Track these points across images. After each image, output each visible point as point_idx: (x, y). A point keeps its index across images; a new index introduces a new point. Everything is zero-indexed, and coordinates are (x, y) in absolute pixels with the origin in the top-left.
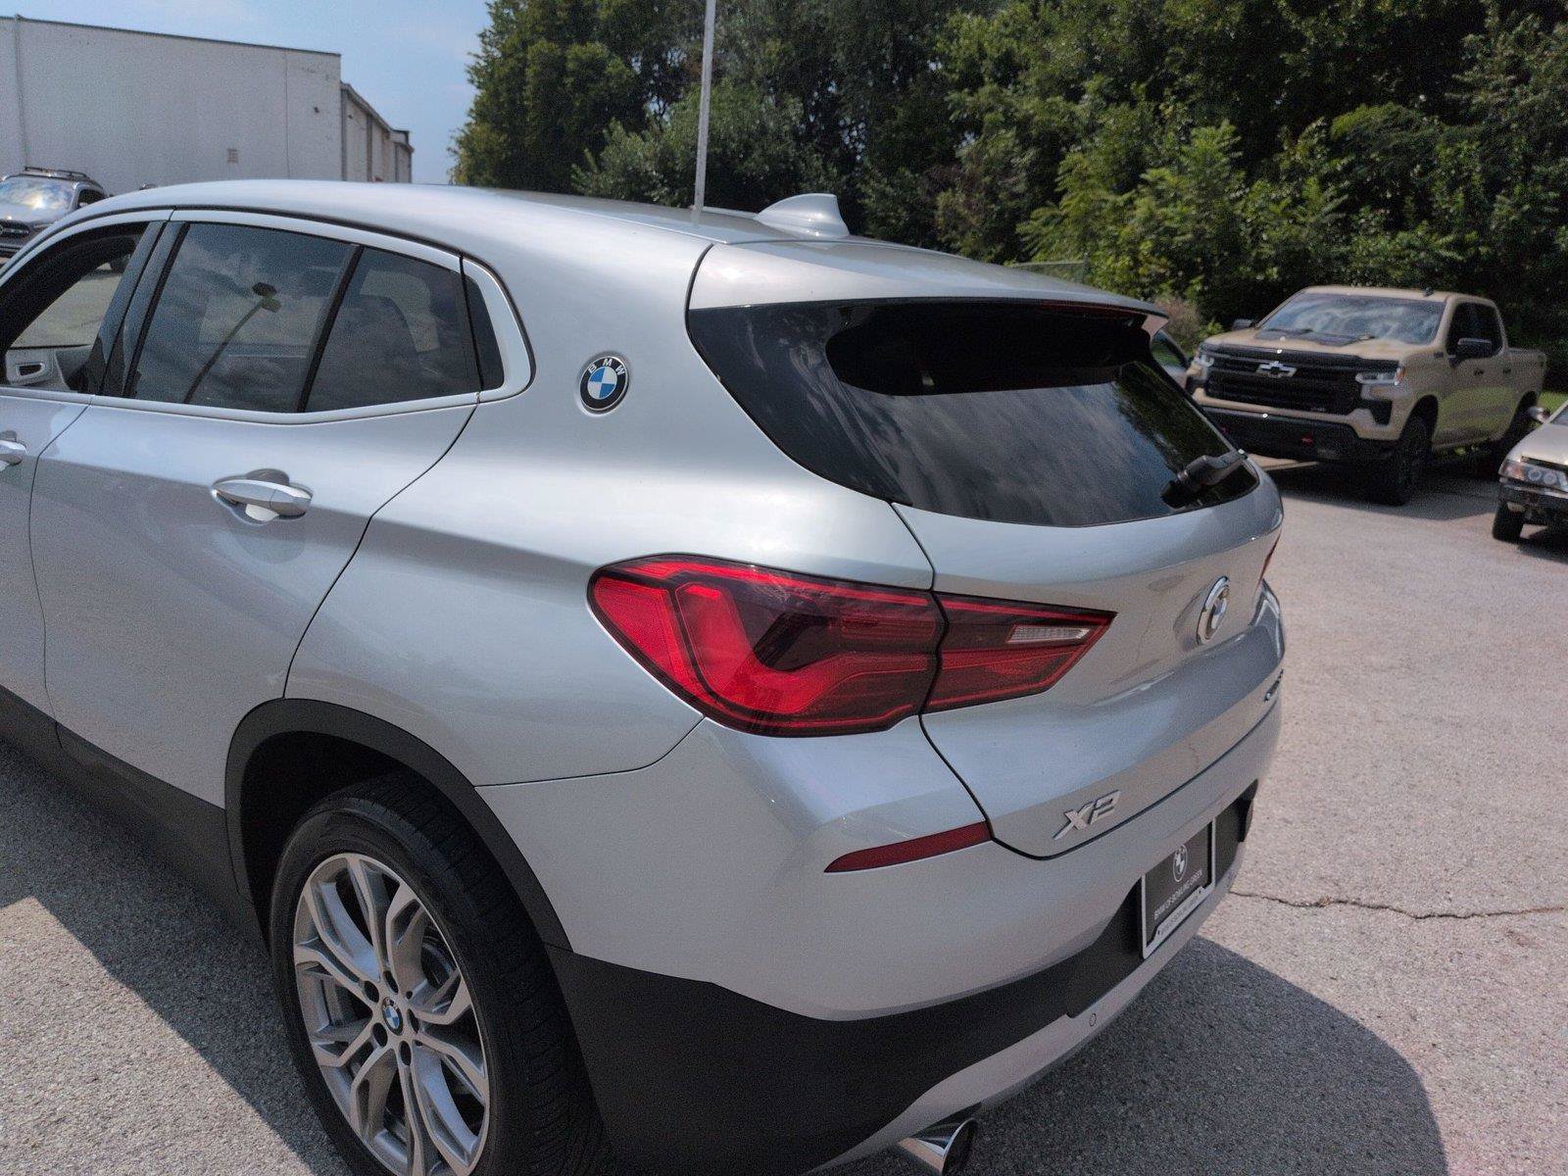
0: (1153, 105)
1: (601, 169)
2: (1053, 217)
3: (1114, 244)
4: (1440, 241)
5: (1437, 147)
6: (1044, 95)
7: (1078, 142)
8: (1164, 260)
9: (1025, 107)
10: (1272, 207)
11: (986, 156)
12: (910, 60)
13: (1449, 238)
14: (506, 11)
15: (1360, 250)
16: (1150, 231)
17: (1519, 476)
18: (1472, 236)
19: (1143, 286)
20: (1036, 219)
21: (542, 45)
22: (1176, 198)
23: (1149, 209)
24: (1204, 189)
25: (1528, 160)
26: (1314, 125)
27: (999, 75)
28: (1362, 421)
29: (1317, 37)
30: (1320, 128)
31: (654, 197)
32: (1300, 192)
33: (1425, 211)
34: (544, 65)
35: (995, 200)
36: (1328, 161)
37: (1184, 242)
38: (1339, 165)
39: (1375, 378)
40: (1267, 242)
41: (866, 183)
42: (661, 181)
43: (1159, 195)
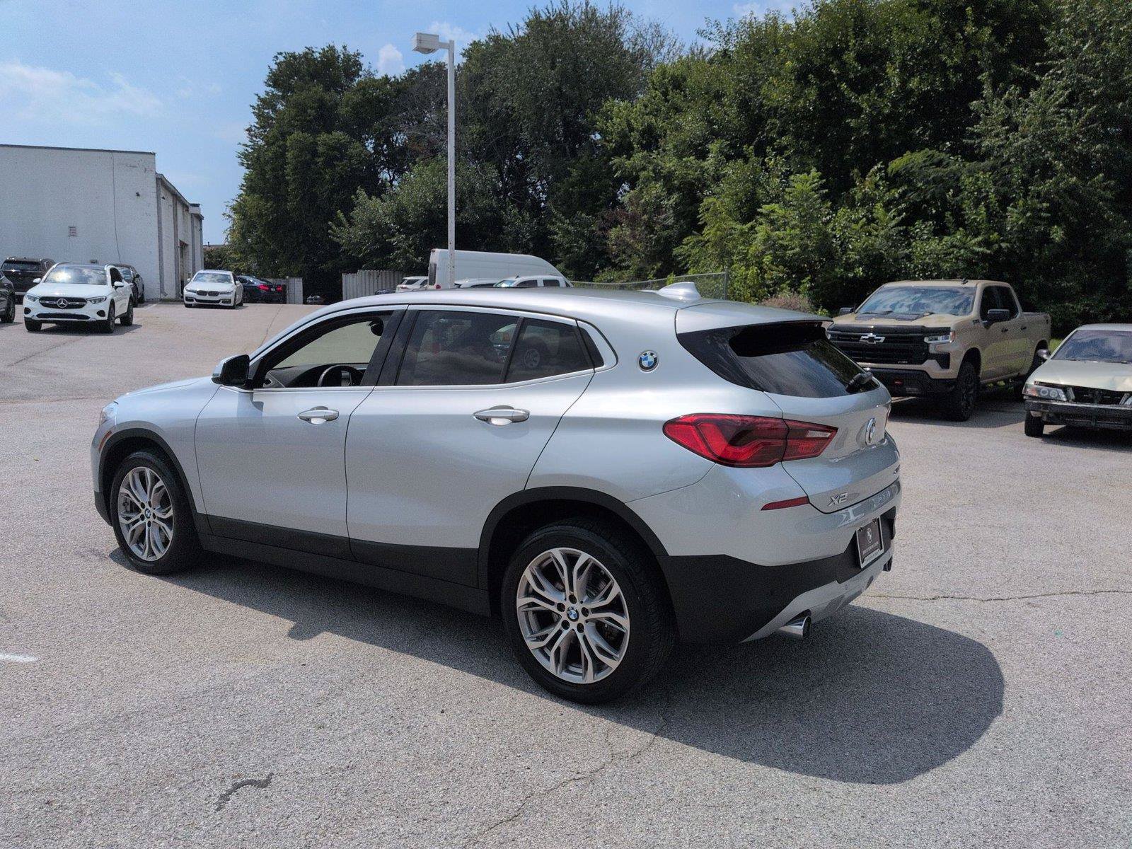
0: (761, 160)
1: (351, 224)
2: (699, 242)
3: (744, 258)
4: (973, 241)
5: (963, 178)
6: (680, 157)
7: (708, 187)
8: (781, 267)
9: (668, 166)
10: (853, 226)
11: (643, 201)
12: (577, 134)
13: (980, 238)
14: (266, 111)
15: (918, 251)
16: (768, 249)
17: (1035, 394)
18: (995, 236)
19: (768, 286)
20: (687, 245)
21: (297, 135)
22: (785, 224)
23: (766, 232)
24: (804, 217)
25: (1025, 183)
26: (876, 167)
27: (644, 142)
28: (931, 368)
29: (870, 108)
30: (880, 170)
31: (394, 242)
32: (872, 213)
33: (960, 222)
34: (301, 150)
35: (652, 231)
36: (888, 191)
37: (794, 254)
38: (896, 193)
39: (936, 339)
40: (852, 250)
41: (553, 224)
42: (398, 230)
43: (772, 222)
